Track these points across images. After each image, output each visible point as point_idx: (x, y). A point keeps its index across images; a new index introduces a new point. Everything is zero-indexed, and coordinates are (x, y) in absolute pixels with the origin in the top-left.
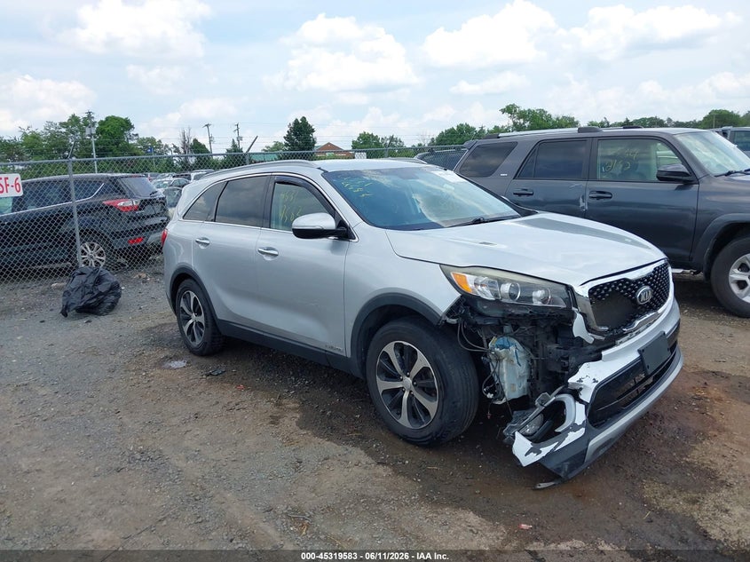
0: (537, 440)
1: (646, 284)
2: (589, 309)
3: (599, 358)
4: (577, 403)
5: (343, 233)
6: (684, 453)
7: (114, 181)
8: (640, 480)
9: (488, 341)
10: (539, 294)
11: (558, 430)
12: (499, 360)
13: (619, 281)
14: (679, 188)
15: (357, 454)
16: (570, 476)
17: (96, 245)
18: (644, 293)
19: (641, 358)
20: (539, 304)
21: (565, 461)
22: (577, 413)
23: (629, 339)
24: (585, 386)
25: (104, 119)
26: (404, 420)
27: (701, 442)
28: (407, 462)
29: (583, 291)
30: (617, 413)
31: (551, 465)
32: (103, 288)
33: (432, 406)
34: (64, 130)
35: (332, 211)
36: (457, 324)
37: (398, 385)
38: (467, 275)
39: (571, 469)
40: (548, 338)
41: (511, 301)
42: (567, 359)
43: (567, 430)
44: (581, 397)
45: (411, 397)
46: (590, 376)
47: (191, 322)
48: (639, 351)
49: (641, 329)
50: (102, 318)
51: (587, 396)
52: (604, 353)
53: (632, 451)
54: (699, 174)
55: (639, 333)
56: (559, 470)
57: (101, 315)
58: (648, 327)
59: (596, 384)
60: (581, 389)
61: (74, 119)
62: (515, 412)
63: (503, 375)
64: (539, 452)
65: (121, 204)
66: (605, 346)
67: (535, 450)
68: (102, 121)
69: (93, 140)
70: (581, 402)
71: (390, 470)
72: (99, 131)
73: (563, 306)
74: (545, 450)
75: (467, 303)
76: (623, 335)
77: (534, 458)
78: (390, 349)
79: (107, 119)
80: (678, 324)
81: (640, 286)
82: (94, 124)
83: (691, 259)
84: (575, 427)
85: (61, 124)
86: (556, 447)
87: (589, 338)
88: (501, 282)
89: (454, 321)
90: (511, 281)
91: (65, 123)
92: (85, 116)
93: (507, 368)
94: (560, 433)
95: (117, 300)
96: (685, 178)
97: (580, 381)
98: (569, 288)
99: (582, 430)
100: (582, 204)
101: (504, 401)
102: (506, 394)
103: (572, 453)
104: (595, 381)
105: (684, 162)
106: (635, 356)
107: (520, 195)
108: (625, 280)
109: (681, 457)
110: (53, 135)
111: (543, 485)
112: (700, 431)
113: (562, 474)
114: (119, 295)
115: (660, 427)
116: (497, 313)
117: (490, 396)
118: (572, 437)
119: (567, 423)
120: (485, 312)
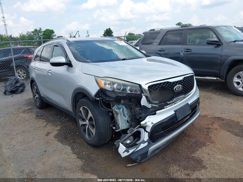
0: (128, 146)
1: (179, 84)
2: (148, 94)
3: (155, 114)
4: (145, 132)
5: (69, 64)
6: (193, 152)
7: (27, 48)
8: (170, 164)
9: (113, 106)
10: (129, 88)
11: (137, 143)
12: (117, 114)
13: (165, 83)
14: (216, 47)
15: (68, 149)
16: (142, 161)
17: (22, 70)
18: (178, 88)
19: (175, 114)
20: (129, 92)
21: (139, 156)
22: (145, 136)
23: (170, 106)
24: (147, 125)
25: (45, 30)
26: (87, 136)
27: (202, 147)
28: (84, 153)
29: (146, 87)
30: (163, 136)
31: (133, 157)
32: (18, 85)
33: (94, 131)
34: (33, 34)
35: (66, 56)
36: (99, 100)
37: (85, 123)
38: (102, 81)
39: (142, 159)
40: (136, 105)
41: (118, 91)
42: (141, 114)
43: (141, 143)
44: (146, 130)
45: (88, 128)
46: (150, 121)
47: (36, 97)
48: (174, 111)
49: (177, 102)
50: (17, 95)
51: (149, 129)
52: (157, 112)
53: (173, 150)
54: (223, 41)
55: (176, 103)
56: (137, 159)
57: (17, 94)
58: (180, 101)
59: (153, 124)
60: (146, 126)
61: (36, 30)
62: (123, 135)
63: (119, 120)
64: (128, 152)
65: (30, 56)
66: (159, 109)
67: (127, 151)
68: (44, 31)
69: (42, 37)
70: (147, 132)
71: (76, 156)
72: (44, 34)
73: (139, 93)
74: (131, 151)
75: (102, 92)
76: (167, 104)
77: (126, 154)
78: (81, 109)
79: (46, 30)
80: (198, 99)
81: (176, 85)
82: (42, 32)
83: (219, 74)
84: (144, 142)
85: (32, 32)
86: (135, 150)
87: (149, 106)
88: (114, 83)
89: (98, 99)
90: (117, 83)
91: (33, 32)
92: (39, 29)
93: (120, 117)
94: (137, 144)
95: (24, 89)
96: (217, 43)
97: (146, 123)
98: (140, 86)
99: (147, 143)
100: (181, 54)
101: (119, 130)
102: (120, 128)
103: (142, 152)
104: (152, 123)
105: (218, 37)
106: (172, 113)
107: (160, 51)
108: (168, 82)
109: (191, 154)
110: (29, 35)
111: (130, 165)
112: (203, 143)
113: (138, 161)
114: (25, 87)
115: (188, 140)
116: (114, 96)
117: (114, 128)
118: (142, 146)
119: (141, 140)
120: (109, 95)
